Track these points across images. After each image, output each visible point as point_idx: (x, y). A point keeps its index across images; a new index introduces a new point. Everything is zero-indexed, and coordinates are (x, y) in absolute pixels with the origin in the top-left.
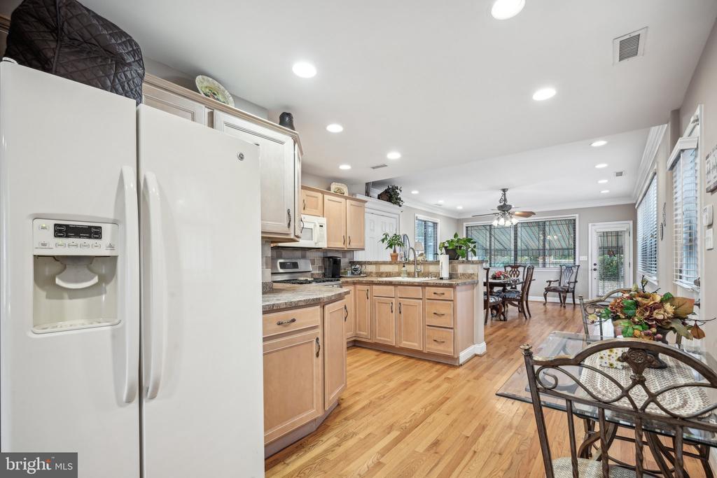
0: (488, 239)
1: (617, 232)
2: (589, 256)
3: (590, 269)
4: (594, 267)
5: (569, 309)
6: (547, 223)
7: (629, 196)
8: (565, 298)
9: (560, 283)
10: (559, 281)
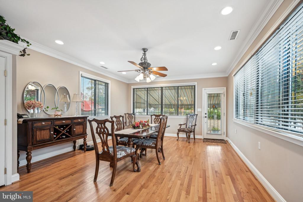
0: (146, 95)
1: (218, 94)
2: (203, 108)
3: (203, 117)
4: (205, 115)
6: (180, 88)
7: (224, 71)
8: (189, 136)
9: (186, 125)
10: (186, 124)
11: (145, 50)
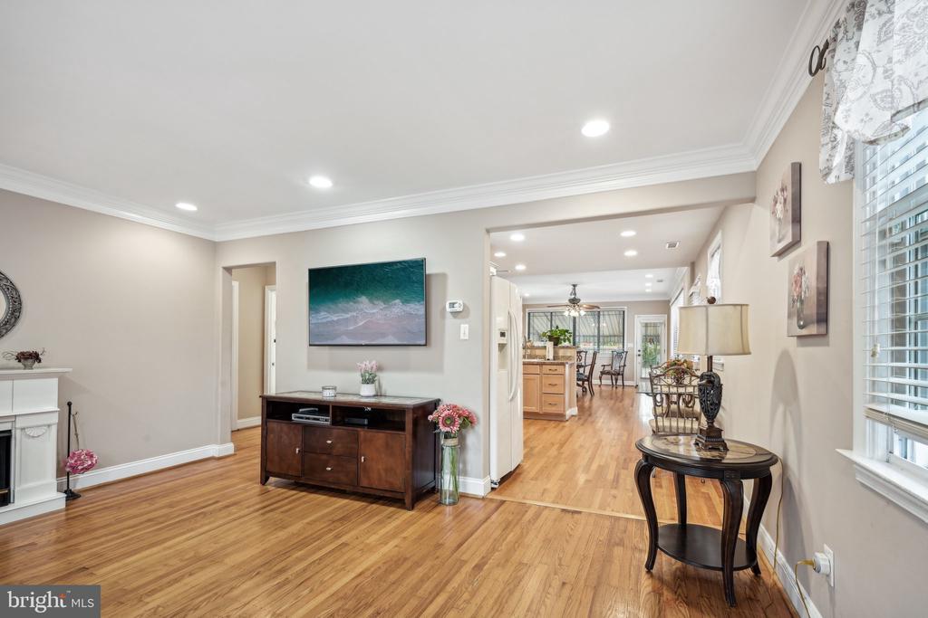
1: (656, 324)
2: (634, 344)
3: (635, 354)
4: (638, 353)
5: (620, 389)
7: (665, 294)
8: (616, 380)
10: (611, 365)
11: (574, 286)
